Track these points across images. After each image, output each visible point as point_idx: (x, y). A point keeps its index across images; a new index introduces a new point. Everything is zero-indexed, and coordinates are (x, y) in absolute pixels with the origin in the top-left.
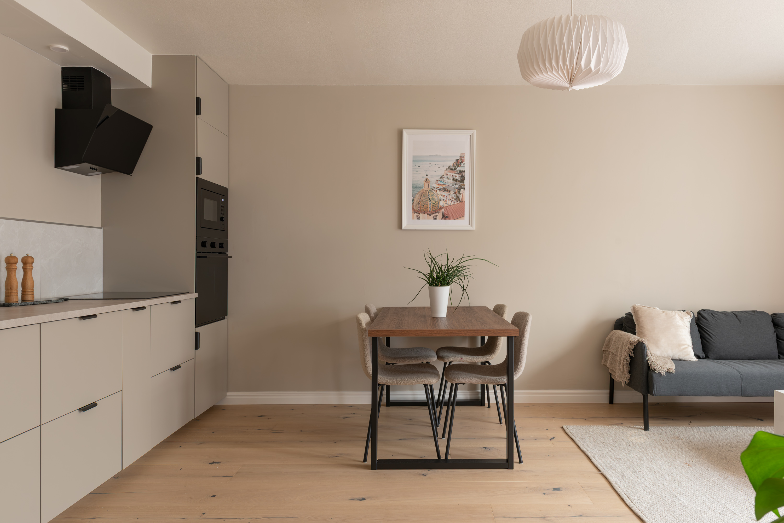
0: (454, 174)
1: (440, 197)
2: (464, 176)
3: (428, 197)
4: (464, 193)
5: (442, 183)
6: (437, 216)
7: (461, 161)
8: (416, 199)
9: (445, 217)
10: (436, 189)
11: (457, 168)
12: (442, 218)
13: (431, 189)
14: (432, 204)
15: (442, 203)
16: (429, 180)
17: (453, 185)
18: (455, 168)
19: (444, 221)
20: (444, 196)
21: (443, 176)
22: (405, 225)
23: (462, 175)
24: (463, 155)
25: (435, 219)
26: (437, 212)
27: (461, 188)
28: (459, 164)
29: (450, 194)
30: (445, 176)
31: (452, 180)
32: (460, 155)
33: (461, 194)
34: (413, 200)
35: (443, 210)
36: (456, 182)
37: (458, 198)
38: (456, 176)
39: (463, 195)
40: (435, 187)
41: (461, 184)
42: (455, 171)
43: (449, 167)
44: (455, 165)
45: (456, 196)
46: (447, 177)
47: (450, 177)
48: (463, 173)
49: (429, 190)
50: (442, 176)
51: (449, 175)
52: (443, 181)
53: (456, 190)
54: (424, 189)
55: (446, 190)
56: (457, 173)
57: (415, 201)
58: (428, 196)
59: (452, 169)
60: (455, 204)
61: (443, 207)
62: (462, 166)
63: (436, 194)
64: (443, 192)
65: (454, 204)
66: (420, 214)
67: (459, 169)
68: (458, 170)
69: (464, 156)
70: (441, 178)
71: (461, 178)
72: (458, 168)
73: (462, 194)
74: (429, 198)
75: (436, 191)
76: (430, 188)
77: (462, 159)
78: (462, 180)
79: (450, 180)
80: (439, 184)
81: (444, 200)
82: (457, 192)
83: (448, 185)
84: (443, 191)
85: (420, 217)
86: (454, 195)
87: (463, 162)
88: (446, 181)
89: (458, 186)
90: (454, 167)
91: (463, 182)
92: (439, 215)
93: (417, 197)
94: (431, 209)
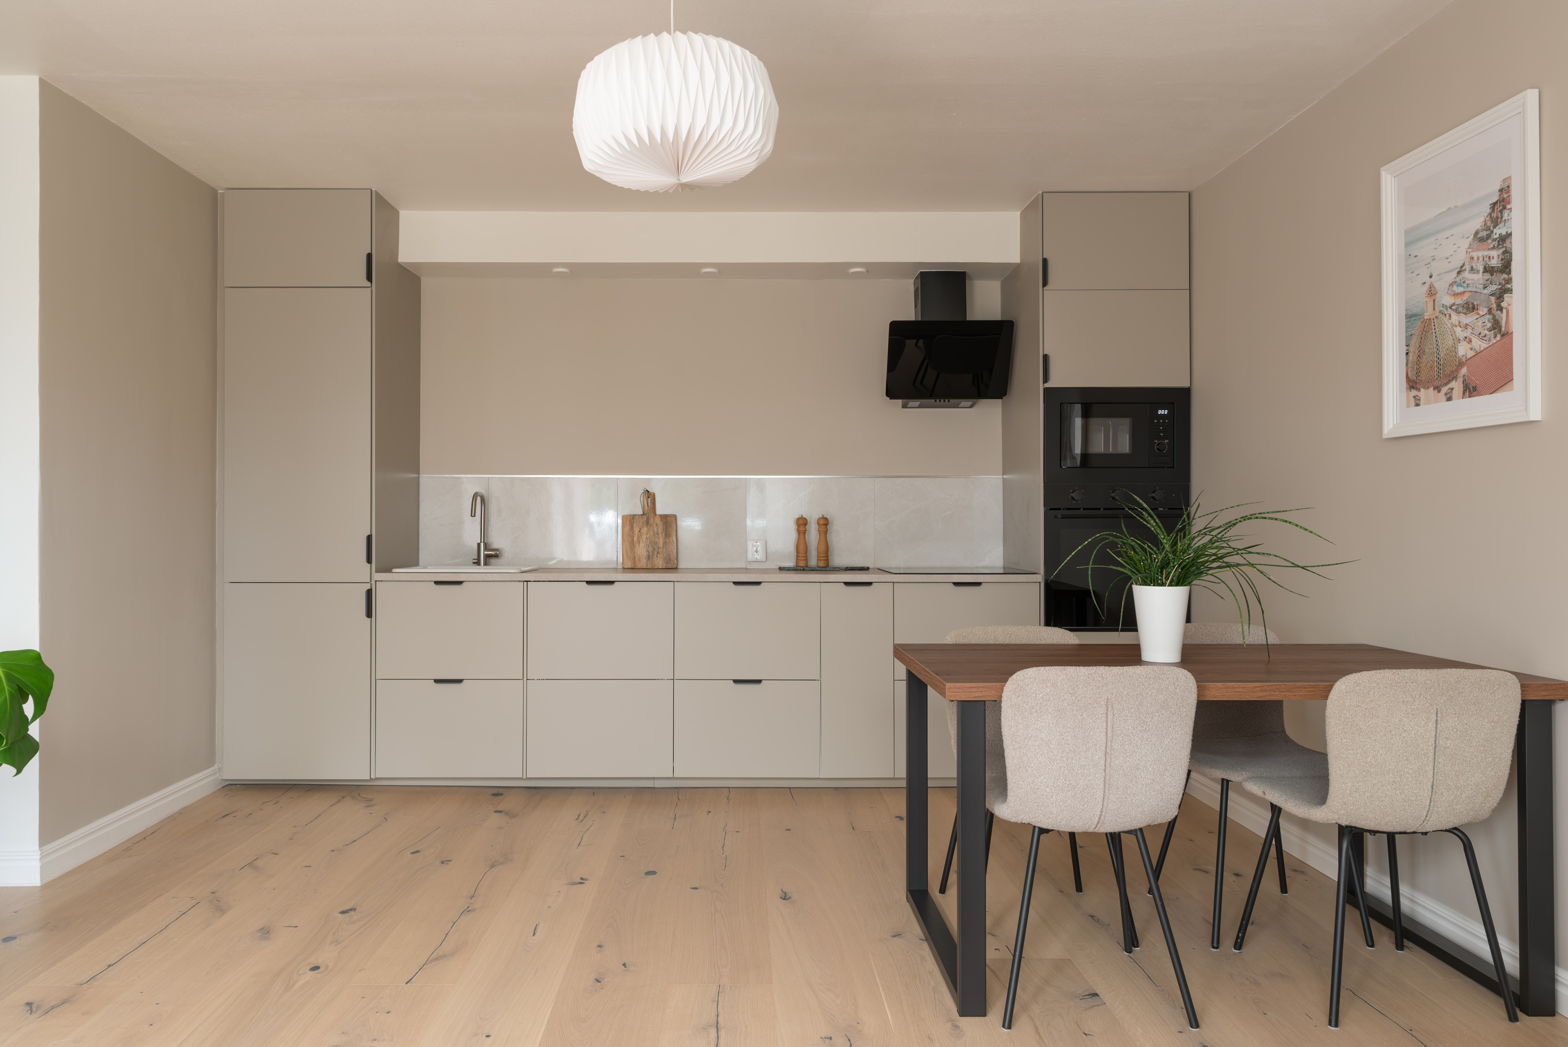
0: (1486, 253)
1: (1458, 330)
2: (1511, 249)
3: (1434, 337)
4: (1509, 305)
5: (1461, 290)
6: (1452, 389)
7: (1503, 206)
8: (1412, 349)
9: (1469, 390)
10: (1449, 309)
11: (1492, 232)
12: (1464, 393)
13: (1441, 312)
14: (1442, 355)
15: (1463, 350)
16: (1435, 288)
17: (1485, 288)
18: (1488, 232)
19: (1468, 401)
20: (1466, 326)
21: (1464, 268)
22: (1391, 426)
23: (1504, 249)
24: (1507, 184)
25: (1449, 399)
26: (1453, 379)
27: (1504, 291)
28: (1497, 217)
29: (1478, 316)
30: (1467, 267)
31: (1483, 272)
32: (1499, 188)
33: (1504, 311)
34: (1407, 354)
35: (1464, 371)
36: (1492, 275)
37: (1496, 326)
38: (1491, 257)
39: (1508, 312)
40: (1446, 306)
41: (1504, 279)
42: (1490, 241)
43: (1477, 233)
44: (1489, 223)
45: (1493, 319)
46: (1472, 267)
47: (1478, 265)
48: (1507, 244)
49: (1437, 317)
50: (1462, 267)
51: (1476, 258)
52: (1462, 281)
53: (1493, 299)
54: (1426, 317)
55: (1470, 308)
56: (1494, 248)
57: (1411, 355)
58: (1434, 334)
59: (1482, 240)
60: (1491, 343)
61: (1464, 359)
62: (1504, 219)
63: (1449, 325)
64: (1464, 316)
65: (1486, 346)
66: (1419, 390)
67: (1499, 231)
68: (1495, 237)
69: (1508, 187)
70: (1459, 273)
71: (1502, 260)
72: (1495, 231)
73: (1506, 308)
74: (1437, 341)
75: (1450, 316)
76: (1437, 309)
77: (1505, 196)
78: (1506, 267)
79: (1477, 275)
80: (1454, 295)
81: (1466, 338)
82: (1494, 306)
83: (1475, 290)
84: (1464, 311)
85: (1420, 400)
86: (1488, 316)
87: (1508, 207)
88: (1469, 280)
89: (1496, 287)
90: (1487, 230)
91: (1507, 270)
92: (1457, 386)
93: (1414, 341)
94: (1441, 371)
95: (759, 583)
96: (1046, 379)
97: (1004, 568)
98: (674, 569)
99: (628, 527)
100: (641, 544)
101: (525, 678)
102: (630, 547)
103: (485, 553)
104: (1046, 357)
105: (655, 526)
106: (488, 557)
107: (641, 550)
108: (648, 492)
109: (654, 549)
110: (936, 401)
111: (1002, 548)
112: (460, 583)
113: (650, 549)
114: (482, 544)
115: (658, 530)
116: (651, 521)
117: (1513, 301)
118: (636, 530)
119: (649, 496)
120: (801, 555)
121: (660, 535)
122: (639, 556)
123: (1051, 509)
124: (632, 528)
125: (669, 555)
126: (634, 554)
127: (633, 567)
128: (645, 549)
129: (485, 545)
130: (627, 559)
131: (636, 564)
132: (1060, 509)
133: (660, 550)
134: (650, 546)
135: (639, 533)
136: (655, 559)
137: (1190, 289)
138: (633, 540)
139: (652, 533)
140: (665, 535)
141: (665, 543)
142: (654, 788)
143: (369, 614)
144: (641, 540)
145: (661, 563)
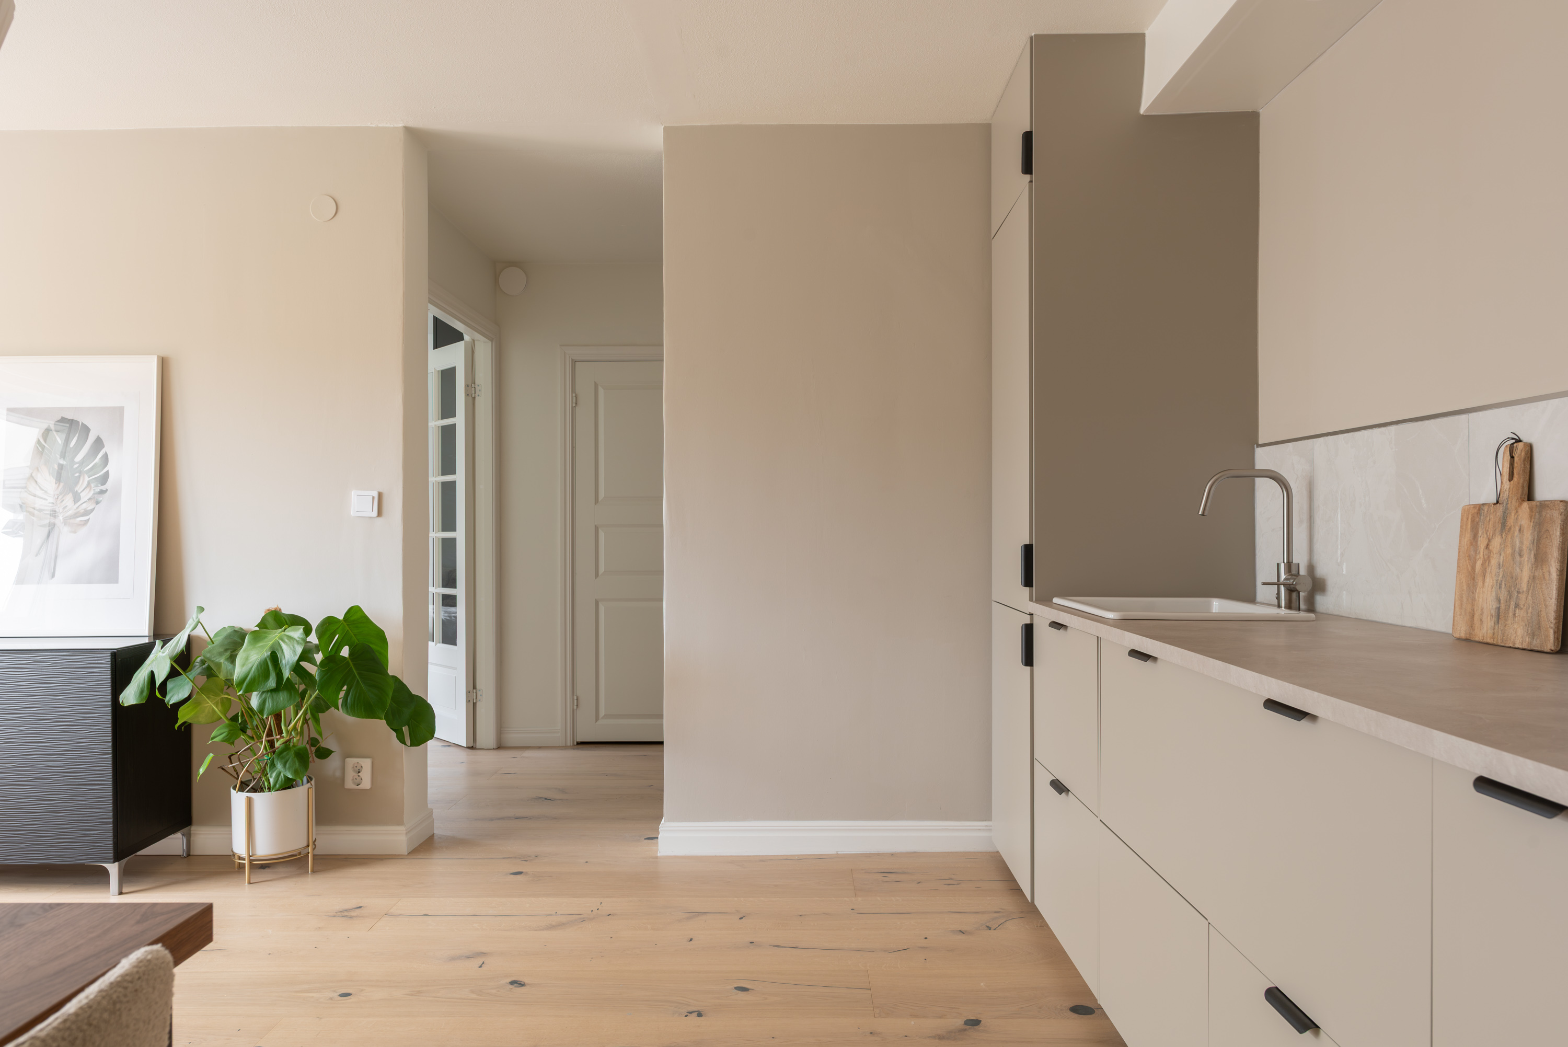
99: (1468, 536)
100: (1488, 580)
102: (1468, 586)
105: (1517, 533)
106: (1291, 591)
107: (1487, 595)
108: (1517, 441)
109: (1510, 595)
113: (1503, 595)
115: (1521, 543)
118: (1482, 542)
121: (1525, 558)
122: (1483, 610)
124: (1475, 536)
125: (1539, 615)
126: (1473, 605)
128: (1494, 594)
129: (1288, 567)
130: (1460, 615)
131: (1474, 630)
134: (1503, 586)
135: (1486, 552)
136: (1509, 622)
138: (1473, 568)
139: (1509, 551)
140: (1536, 556)
141: (1533, 578)
144: (1488, 570)
145: (1520, 632)
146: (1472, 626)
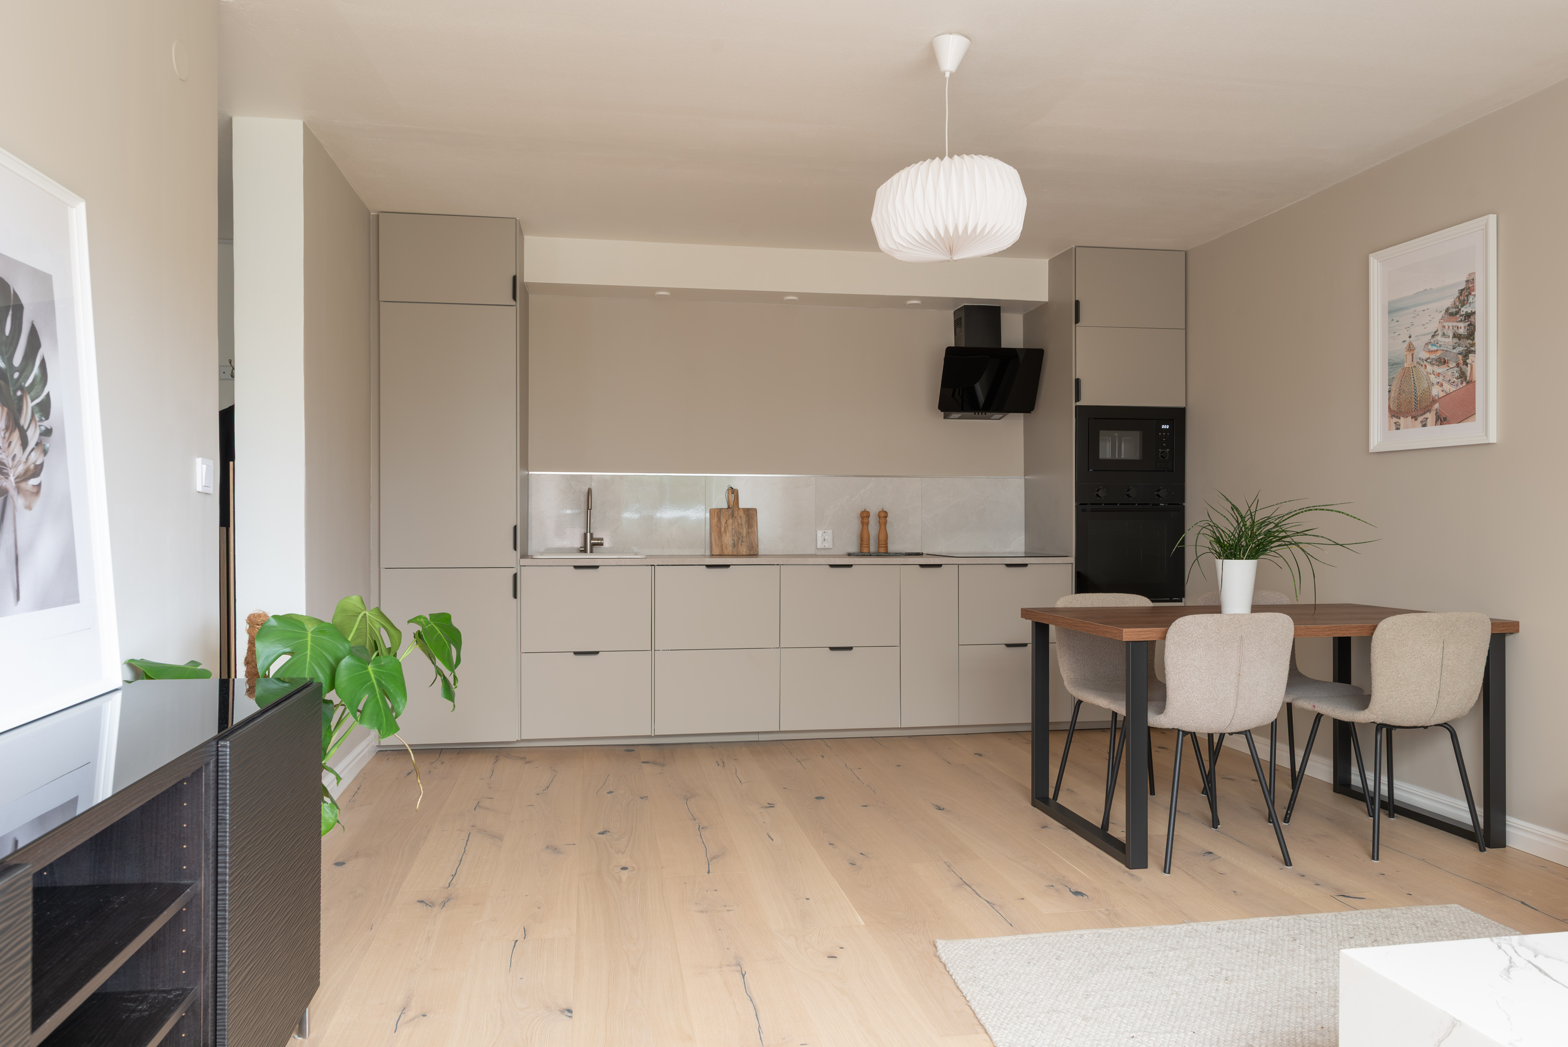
0: (1455, 324)
1: (1432, 377)
2: (1475, 323)
3: (1412, 380)
4: (1473, 362)
5: (1434, 348)
6: (1427, 418)
7: (1469, 292)
8: (1393, 388)
9: (1441, 419)
10: (1425, 362)
11: (1460, 309)
12: (1436, 422)
13: (1418, 363)
14: (1418, 394)
15: (1436, 391)
16: (1413, 346)
17: (1454, 348)
18: (1457, 310)
19: (1439, 427)
20: (1439, 374)
21: (1437, 333)
22: (1376, 444)
23: (1469, 323)
24: (1472, 277)
25: (1424, 425)
26: (1427, 412)
27: (1469, 352)
28: (1464, 300)
29: (1448, 368)
30: (1440, 333)
31: (1453, 337)
32: (1466, 279)
33: (1469, 366)
34: (1389, 391)
35: (1437, 406)
36: (1460, 340)
37: (1462, 375)
38: (1459, 328)
39: (1472, 367)
40: (1423, 359)
41: (1469, 343)
42: (1458, 316)
43: (1447, 310)
44: (1457, 303)
45: (1460, 371)
46: (1444, 333)
47: (1449, 332)
48: (1472, 319)
49: (1415, 367)
50: (1435, 332)
51: (1447, 327)
52: (1436, 342)
53: (1460, 357)
54: (1406, 366)
55: (1442, 362)
56: (1461, 321)
57: (1392, 392)
58: (1412, 378)
59: (1451, 314)
60: (1458, 388)
61: (1437, 398)
62: (1469, 302)
63: (1425, 373)
64: (1437, 367)
65: (1455, 389)
66: (1400, 418)
67: (1465, 310)
68: (1462, 313)
69: (1473, 279)
70: (1433, 336)
71: (1468, 330)
72: (1462, 309)
73: (1470, 364)
74: (1414, 383)
75: (1426, 366)
76: (1415, 361)
77: (1471, 286)
78: (1471, 335)
79: (1448, 339)
80: (1429, 352)
81: (1438, 383)
82: (1462, 361)
83: (1446, 349)
84: (1437, 364)
85: (1400, 425)
86: (1456, 369)
87: (1473, 293)
88: (1441, 342)
89: (1463, 348)
90: (1456, 308)
91: (1472, 337)
92: (1431, 416)
93: (1396, 383)
94: (1418, 406)
95: (850, 566)
96: (1078, 399)
97: (1025, 553)
98: (755, 555)
99: (715, 520)
100: (727, 534)
101: (653, 649)
102: (718, 537)
103: (592, 542)
104: (1078, 381)
105: (739, 518)
106: (593, 545)
107: (728, 539)
108: (732, 488)
109: (739, 538)
110: (975, 414)
111: (1024, 537)
112: (597, 567)
113: (736, 538)
114: (589, 534)
115: (741, 521)
116: (736, 514)
117: (1477, 360)
118: (723, 521)
119: (733, 492)
120: (865, 543)
121: (744, 526)
122: (726, 544)
123: (1081, 504)
124: (719, 520)
125: (752, 544)
126: (720, 542)
127: (721, 554)
128: (731, 538)
129: (591, 535)
130: (714, 546)
132: (1086, 504)
133: (744, 539)
134: (735, 535)
135: (726, 525)
136: (739, 546)
137: (1185, 329)
138: (720, 530)
139: (736, 524)
140: (747, 526)
141: (748, 533)
142: (759, 741)
143: (515, 596)
144: (727, 531)
145: (745, 550)
146: (722, 550)
